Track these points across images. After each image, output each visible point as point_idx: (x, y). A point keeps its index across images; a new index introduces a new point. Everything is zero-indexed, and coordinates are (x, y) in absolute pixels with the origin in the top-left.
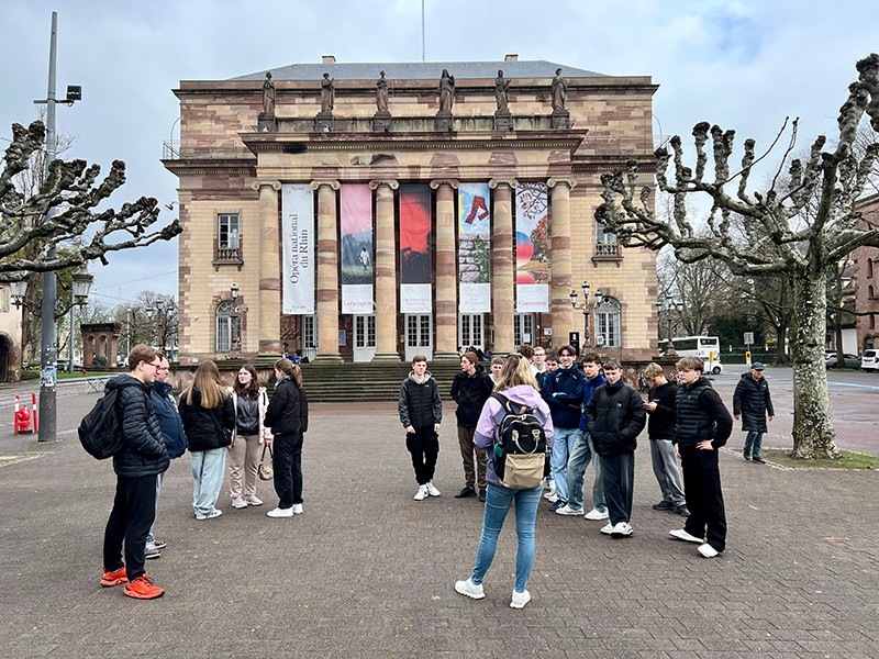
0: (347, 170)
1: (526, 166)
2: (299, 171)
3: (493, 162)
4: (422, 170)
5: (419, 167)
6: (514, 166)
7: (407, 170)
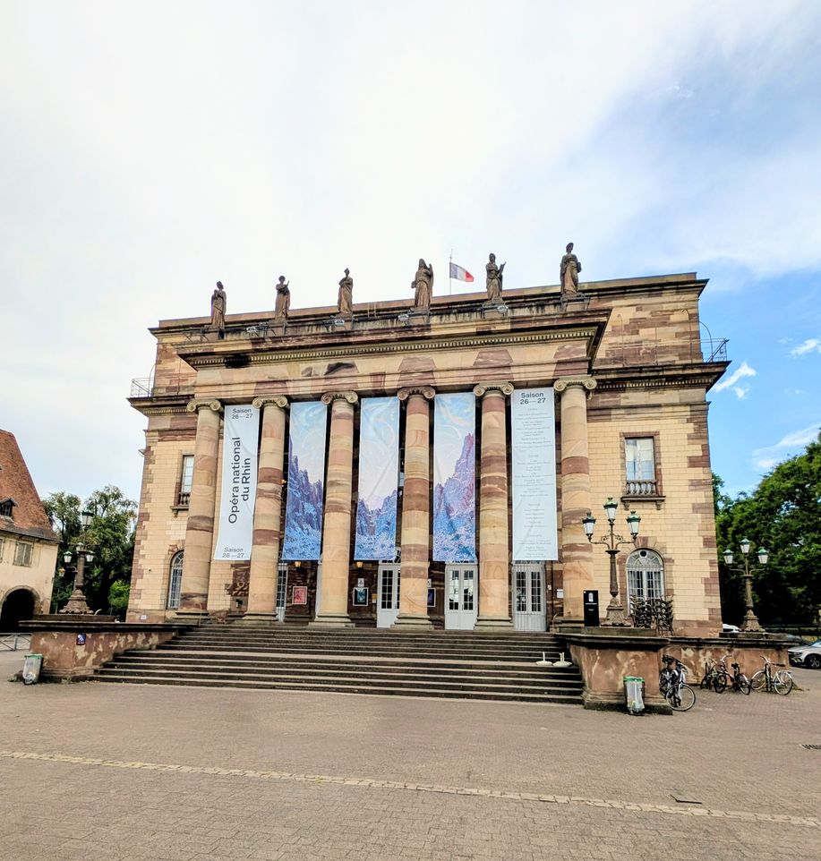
0: (296, 384)
1: (524, 365)
2: (242, 387)
3: (480, 363)
4: (387, 378)
5: (383, 374)
6: (508, 367)
7: (368, 379)
